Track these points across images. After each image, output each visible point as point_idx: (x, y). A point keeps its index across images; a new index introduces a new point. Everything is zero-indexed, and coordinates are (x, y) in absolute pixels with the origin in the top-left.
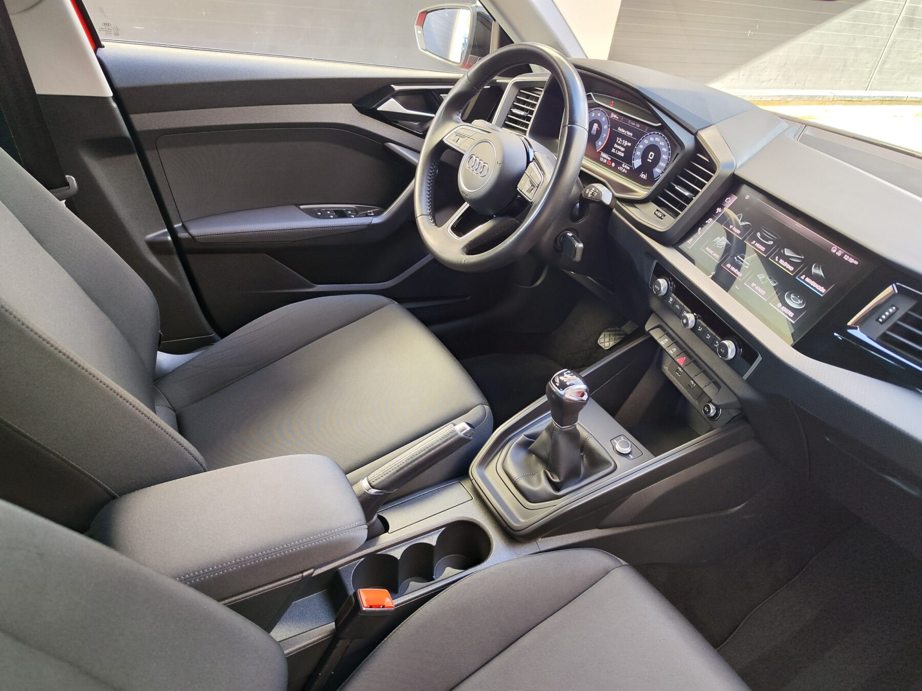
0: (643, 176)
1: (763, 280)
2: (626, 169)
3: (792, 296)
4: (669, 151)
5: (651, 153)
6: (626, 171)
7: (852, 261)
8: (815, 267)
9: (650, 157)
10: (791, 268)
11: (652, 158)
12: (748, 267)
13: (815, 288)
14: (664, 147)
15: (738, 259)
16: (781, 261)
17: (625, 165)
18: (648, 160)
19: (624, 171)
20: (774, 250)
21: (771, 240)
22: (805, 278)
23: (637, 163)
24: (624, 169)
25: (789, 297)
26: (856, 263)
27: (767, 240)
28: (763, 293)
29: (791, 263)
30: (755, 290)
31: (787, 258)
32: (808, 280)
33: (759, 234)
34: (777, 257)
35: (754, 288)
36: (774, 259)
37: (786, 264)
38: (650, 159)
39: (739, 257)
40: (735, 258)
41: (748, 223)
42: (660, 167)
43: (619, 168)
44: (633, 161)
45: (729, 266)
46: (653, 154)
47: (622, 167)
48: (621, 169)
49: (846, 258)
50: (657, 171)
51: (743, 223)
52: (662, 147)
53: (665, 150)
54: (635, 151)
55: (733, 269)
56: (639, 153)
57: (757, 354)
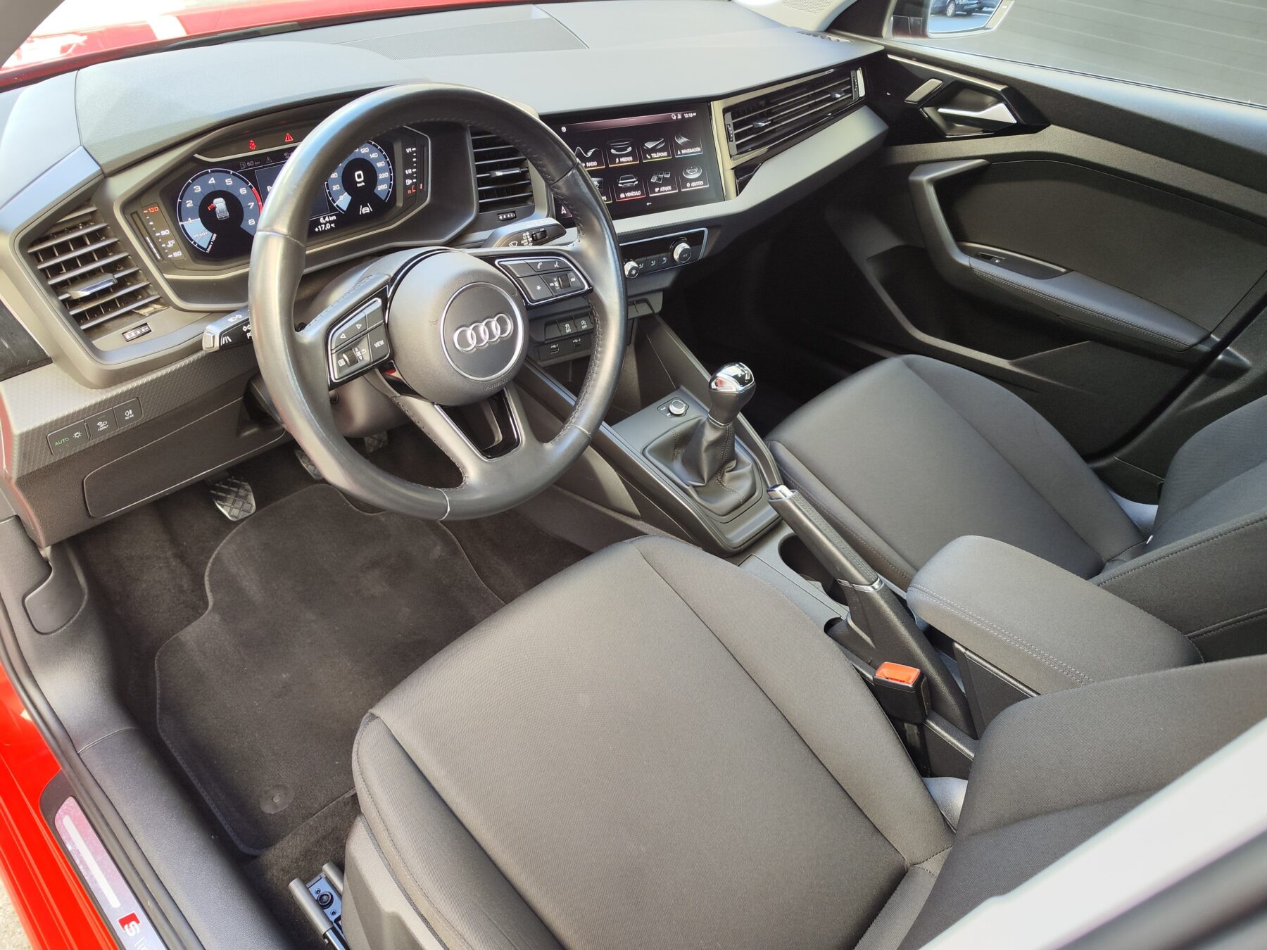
0: (365, 210)
1: (659, 179)
2: (330, 222)
3: (688, 171)
4: (382, 152)
5: (357, 173)
6: (333, 225)
7: (691, 115)
8: (678, 139)
9: (358, 180)
10: (665, 154)
11: (362, 179)
12: (637, 182)
13: (693, 153)
14: (371, 152)
15: (621, 183)
16: (654, 155)
17: (324, 218)
18: (359, 185)
19: (328, 226)
20: (639, 153)
21: (628, 147)
22: (681, 151)
23: (343, 201)
24: (328, 224)
25: (687, 174)
26: (695, 114)
27: (625, 149)
28: (670, 188)
29: (661, 150)
30: (662, 192)
31: (654, 150)
32: (684, 151)
33: (613, 151)
34: (647, 155)
35: (659, 192)
36: (648, 159)
37: (659, 154)
38: (360, 182)
39: (621, 182)
40: (619, 185)
41: (593, 150)
42: (383, 181)
43: (317, 230)
44: (335, 203)
45: (622, 195)
46: (361, 172)
47: (321, 224)
48: (322, 228)
49: (686, 116)
50: (382, 188)
51: (590, 154)
52: (368, 154)
53: (374, 155)
54: (328, 189)
55: (629, 194)
56: (336, 188)
57: (703, 231)
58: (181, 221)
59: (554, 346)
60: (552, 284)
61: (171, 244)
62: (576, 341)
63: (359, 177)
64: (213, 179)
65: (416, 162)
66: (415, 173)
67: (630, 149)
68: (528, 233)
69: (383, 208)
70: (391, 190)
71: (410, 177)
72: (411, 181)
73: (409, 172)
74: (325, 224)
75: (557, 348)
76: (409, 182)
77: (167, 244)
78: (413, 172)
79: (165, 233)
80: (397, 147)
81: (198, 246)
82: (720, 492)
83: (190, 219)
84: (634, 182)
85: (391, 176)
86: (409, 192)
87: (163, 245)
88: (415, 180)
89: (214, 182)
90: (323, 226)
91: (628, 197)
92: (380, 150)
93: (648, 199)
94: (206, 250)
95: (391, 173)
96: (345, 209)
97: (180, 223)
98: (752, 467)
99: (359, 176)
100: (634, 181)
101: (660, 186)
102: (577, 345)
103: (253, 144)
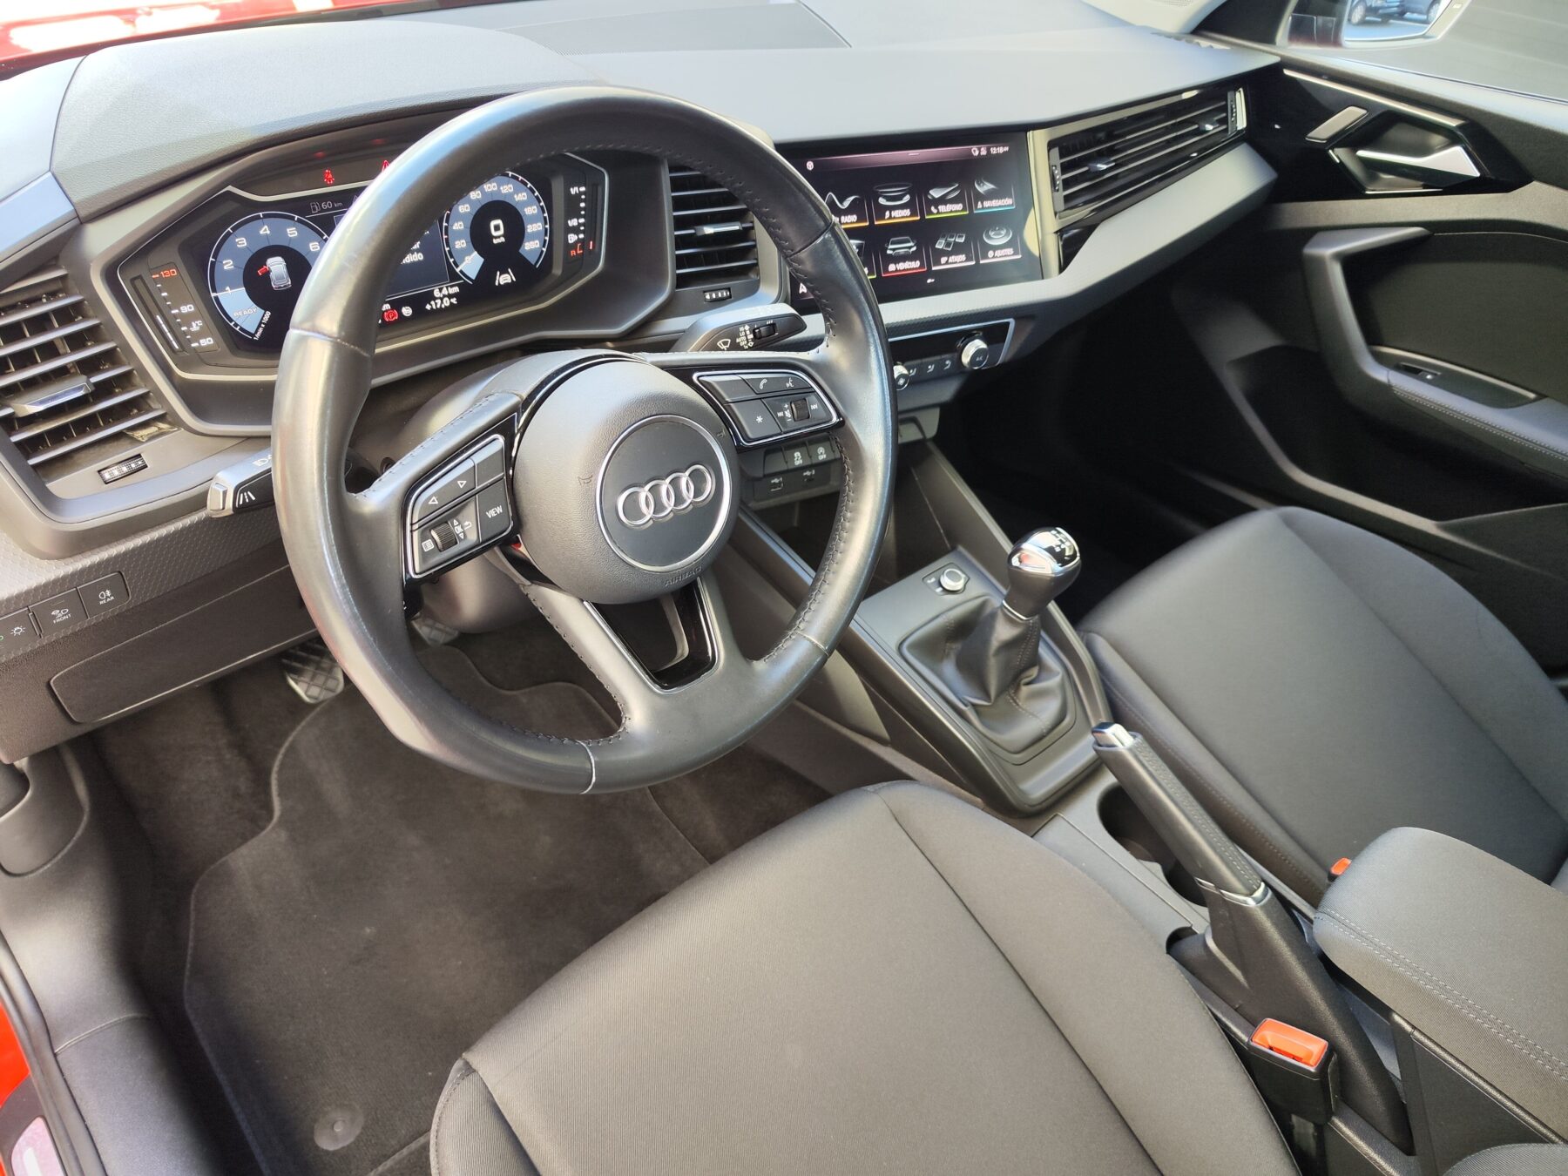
0: (504, 279)
1: (948, 245)
2: (450, 296)
3: (992, 234)
4: (534, 192)
5: (493, 223)
6: (454, 301)
7: (1001, 150)
8: (979, 184)
9: (494, 233)
10: (960, 206)
11: (501, 232)
12: (914, 249)
13: (1000, 206)
14: (517, 191)
15: (891, 249)
16: (942, 208)
17: (441, 290)
18: (495, 241)
19: (447, 302)
20: (921, 204)
21: (904, 195)
22: (982, 203)
23: (471, 264)
24: (446, 299)
26: (1006, 149)
27: (900, 198)
28: (963, 257)
29: (953, 201)
30: (951, 263)
31: (943, 200)
32: (987, 204)
33: (882, 201)
34: (933, 208)
35: (947, 263)
36: (932, 213)
37: (950, 207)
38: (499, 237)
39: (890, 247)
40: (889, 252)
41: (852, 198)
42: (534, 236)
43: (428, 307)
44: (457, 266)
45: (892, 267)
46: (499, 222)
47: (435, 299)
48: (436, 304)
49: (994, 151)
50: (531, 247)
51: (847, 204)
52: (511, 195)
53: (522, 197)
54: (448, 245)
55: (901, 266)
56: (460, 244)
57: (1008, 323)
58: (214, 291)
59: (776, 481)
60: (780, 414)
61: (196, 326)
62: (808, 473)
63: (497, 230)
64: (266, 227)
65: (584, 209)
66: (583, 225)
67: (907, 198)
68: (747, 327)
69: (532, 277)
70: (545, 250)
71: (575, 230)
72: (576, 237)
73: (573, 222)
74: (442, 299)
75: (780, 483)
76: (572, 238)
77: (189, 326)
78: (580, 225)
79: (187, 309)
80: (557, 186)
81: (241, 329)
82: (1011, 715)
83: (228, 288)
84: (910, 248)
85: (546, 229)
86: (573, 253)
87: (184, 329)
88: (581, 236)
89: (268, 232)
90: (439, 301)
91: (900, 271)
92: (531, 189)
93: (930, 273)
94: (253, 335)
95: (546, 223)
96: (474, 278)
97: (213, 295)
98: (1063, 679)
99: (497, 228)
100: (910, 246)
101: (948, 254)
102: (810, 479)
103: (330, 176)
